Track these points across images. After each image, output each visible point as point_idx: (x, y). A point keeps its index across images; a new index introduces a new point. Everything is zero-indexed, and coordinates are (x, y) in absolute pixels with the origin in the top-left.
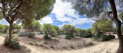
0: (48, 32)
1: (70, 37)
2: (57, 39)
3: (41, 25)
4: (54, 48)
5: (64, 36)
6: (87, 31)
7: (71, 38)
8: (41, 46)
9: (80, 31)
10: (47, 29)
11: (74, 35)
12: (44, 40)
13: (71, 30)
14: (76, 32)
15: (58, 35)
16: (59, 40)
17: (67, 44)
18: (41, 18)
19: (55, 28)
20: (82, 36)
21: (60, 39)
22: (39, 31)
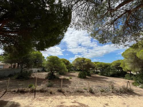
0: (55, 68)
1: (85, 75)
2: (67, 79)
3: (44, 57)
4: (63, 93)
5: (77, 74)
6: (113, 65)
7: (87, 77)
8: (42, 91)
9: (100, 66)
10: (54, 64)
11: (91, 72)
12: (47, 80)
13: (86, 65)
14: (93, 68)
15: (69, 71)
16: (70, 80)
17: (82, 86)
18: (46, 48)
19: (64, 62)
20: (105, 74)
21: (71, 78)
22: (41, 67)
